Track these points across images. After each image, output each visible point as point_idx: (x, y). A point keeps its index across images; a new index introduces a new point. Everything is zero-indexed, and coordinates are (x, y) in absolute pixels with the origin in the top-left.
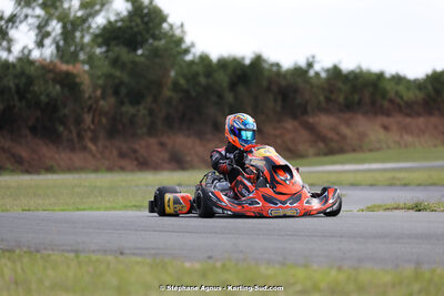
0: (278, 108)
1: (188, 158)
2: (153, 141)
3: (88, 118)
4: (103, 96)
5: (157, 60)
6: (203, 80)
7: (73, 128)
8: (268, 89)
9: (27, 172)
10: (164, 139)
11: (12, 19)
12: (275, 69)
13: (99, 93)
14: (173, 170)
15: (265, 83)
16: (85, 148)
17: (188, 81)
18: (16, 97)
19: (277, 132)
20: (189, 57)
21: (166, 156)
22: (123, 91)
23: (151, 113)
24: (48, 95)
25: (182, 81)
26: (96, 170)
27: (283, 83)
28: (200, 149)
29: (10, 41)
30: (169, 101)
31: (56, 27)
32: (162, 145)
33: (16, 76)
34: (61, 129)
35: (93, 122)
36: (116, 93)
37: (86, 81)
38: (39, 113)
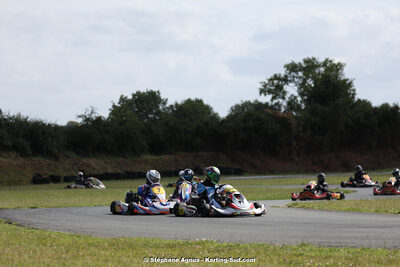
2: (332, 155)
3: (294, 143)
4: (303, 131)
6: (363, 121)
7: (285, 148)
9: (259, 174)
10: (339, 154)
11: (286, 80)
13: (301, 129)
16: (292, 160)
17: (354, 122)
18: (254, 132)
21: (339, 163)
22: (316, 127)
23: (331, 139)
24: (272, 131)
25: (350, 122)
26: (299, 172)
29: (285, 93)
30: (341, 133)
31: (310, 82)
32: (338, 157)
33: (254, 121)
34: (279, 149)
35: (297, 145)
36: (312, 129)
37: (294, 122)
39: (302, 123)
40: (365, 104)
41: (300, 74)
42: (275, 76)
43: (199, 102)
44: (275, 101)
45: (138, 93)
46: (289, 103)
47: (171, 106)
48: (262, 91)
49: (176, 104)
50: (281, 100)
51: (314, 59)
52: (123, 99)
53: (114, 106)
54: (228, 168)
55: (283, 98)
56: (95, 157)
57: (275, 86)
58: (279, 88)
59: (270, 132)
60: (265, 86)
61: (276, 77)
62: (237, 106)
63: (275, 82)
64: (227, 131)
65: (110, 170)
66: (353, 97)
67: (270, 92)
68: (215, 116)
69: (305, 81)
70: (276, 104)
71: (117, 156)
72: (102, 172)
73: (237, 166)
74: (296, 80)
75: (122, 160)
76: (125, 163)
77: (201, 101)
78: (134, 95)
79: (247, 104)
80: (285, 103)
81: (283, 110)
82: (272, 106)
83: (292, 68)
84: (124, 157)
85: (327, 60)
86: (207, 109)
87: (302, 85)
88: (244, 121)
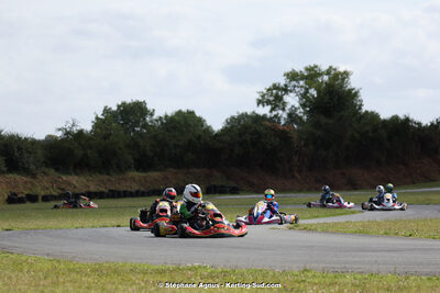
1: (359, 182)
2: (337, 172)
3: (296, 158)
4: (305, 145)
6: (370, 134)
7: (286, 164)
8: (412, 139)
10: (344, 171)
11: (286, 90)
12: (417, 126)
13: (302, 143)
14: (349, 190)
15: (410, 136)
16: (293, 177)
17: (362, 135)
21: (345, 181)
22: (319, 142)
23: (336, 155)
24: (271, 145)
25: (357, 135)
26: (300, 191)
28: (367, 176)
29: (284, 104)
30: (347, 147)
31: (313, 92)
32: (343, 174)
33: (251, 134)
34: (279, 165)
35: (299, 161)
36: (315, 143)
37: (295, 136)
39: (304, 137)
40: (373, 117)
41: (302, 83)
42: (274, 85)
43: (191, 113)
44: (274, 113)
45: (124, 104)
46: (290, 115)
47: (161, 118)
48: (260, 102)
49: (166, 116)
50: (280, 112)
51: (316, 67)
52: (106, 111)
53: (97, 118)
54: (222, 186)
55: (283, 109)
56: (76, 174)
57: (274, 97)
58: (278, 99)
59: (269, 147)
60: (263, 96)
61: (275, 87)
62: (233, 118)
63: (274, 91)
64: (221, 145)
65: (93, 188)
66: (360, 108)
67: (268, 102)
68: (208, 130)
69: (307, 91)
70: (276, 116)
71: (101, 173)
72: (84, 191)
73: (233, 184)
74: (297, 89)
75: (107, 177)
76: (109, 180)
77: (193, 113)
78: (119, 107)
79: (244, 116)
80: (285, 115)
81: (283, 122)
82: (271, 118)
83: (293, 76)
84: (108, 174)
85: (331, 67)
86: (200, 121)
87: (304, 95)
88: (240, 135)
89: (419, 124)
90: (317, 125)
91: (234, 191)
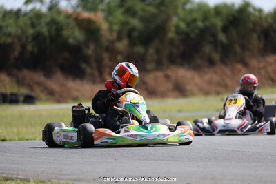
0: (261, 45)
1: (189, 87)
2: (159, 74)
3: (106, 56)
5: (163, 8)
6: (200, 24)
7: (94, 65)
8: (253, 30)
9: (59, 101)
10: (169, 72)
12: (257, 14)
13: (115, 35)
14: (177, 97)
15: (251, 25)
17: (188, 25)
18: (48, 41)
19: (261, 65)
20: (189, 6)
21: (170, 86)
22: (135, 34)
23: (158, 51)
24: (74, 39)
25: (183, 26)
27: (265, 25)
28: (198, 80)
30: (172, 42)
32: (167, 77)
33: (48, 24)
34: (84, 66)
35: (111, 59)
36: (129, 35)
37: (104, 26)
38: (66, 55)
39: (116, 28)
54: (12, 94)
59: (71, 41)
64: (9, 40)
73: (24, 91)
88: (33, 26)
89: (260, 11)
90: (130, 12)
91: (29, 100)
